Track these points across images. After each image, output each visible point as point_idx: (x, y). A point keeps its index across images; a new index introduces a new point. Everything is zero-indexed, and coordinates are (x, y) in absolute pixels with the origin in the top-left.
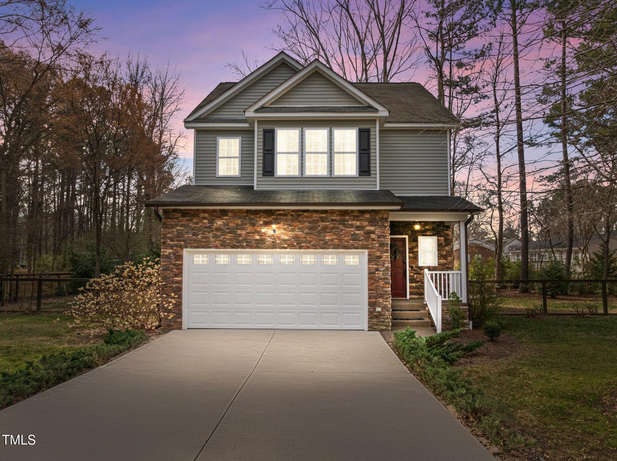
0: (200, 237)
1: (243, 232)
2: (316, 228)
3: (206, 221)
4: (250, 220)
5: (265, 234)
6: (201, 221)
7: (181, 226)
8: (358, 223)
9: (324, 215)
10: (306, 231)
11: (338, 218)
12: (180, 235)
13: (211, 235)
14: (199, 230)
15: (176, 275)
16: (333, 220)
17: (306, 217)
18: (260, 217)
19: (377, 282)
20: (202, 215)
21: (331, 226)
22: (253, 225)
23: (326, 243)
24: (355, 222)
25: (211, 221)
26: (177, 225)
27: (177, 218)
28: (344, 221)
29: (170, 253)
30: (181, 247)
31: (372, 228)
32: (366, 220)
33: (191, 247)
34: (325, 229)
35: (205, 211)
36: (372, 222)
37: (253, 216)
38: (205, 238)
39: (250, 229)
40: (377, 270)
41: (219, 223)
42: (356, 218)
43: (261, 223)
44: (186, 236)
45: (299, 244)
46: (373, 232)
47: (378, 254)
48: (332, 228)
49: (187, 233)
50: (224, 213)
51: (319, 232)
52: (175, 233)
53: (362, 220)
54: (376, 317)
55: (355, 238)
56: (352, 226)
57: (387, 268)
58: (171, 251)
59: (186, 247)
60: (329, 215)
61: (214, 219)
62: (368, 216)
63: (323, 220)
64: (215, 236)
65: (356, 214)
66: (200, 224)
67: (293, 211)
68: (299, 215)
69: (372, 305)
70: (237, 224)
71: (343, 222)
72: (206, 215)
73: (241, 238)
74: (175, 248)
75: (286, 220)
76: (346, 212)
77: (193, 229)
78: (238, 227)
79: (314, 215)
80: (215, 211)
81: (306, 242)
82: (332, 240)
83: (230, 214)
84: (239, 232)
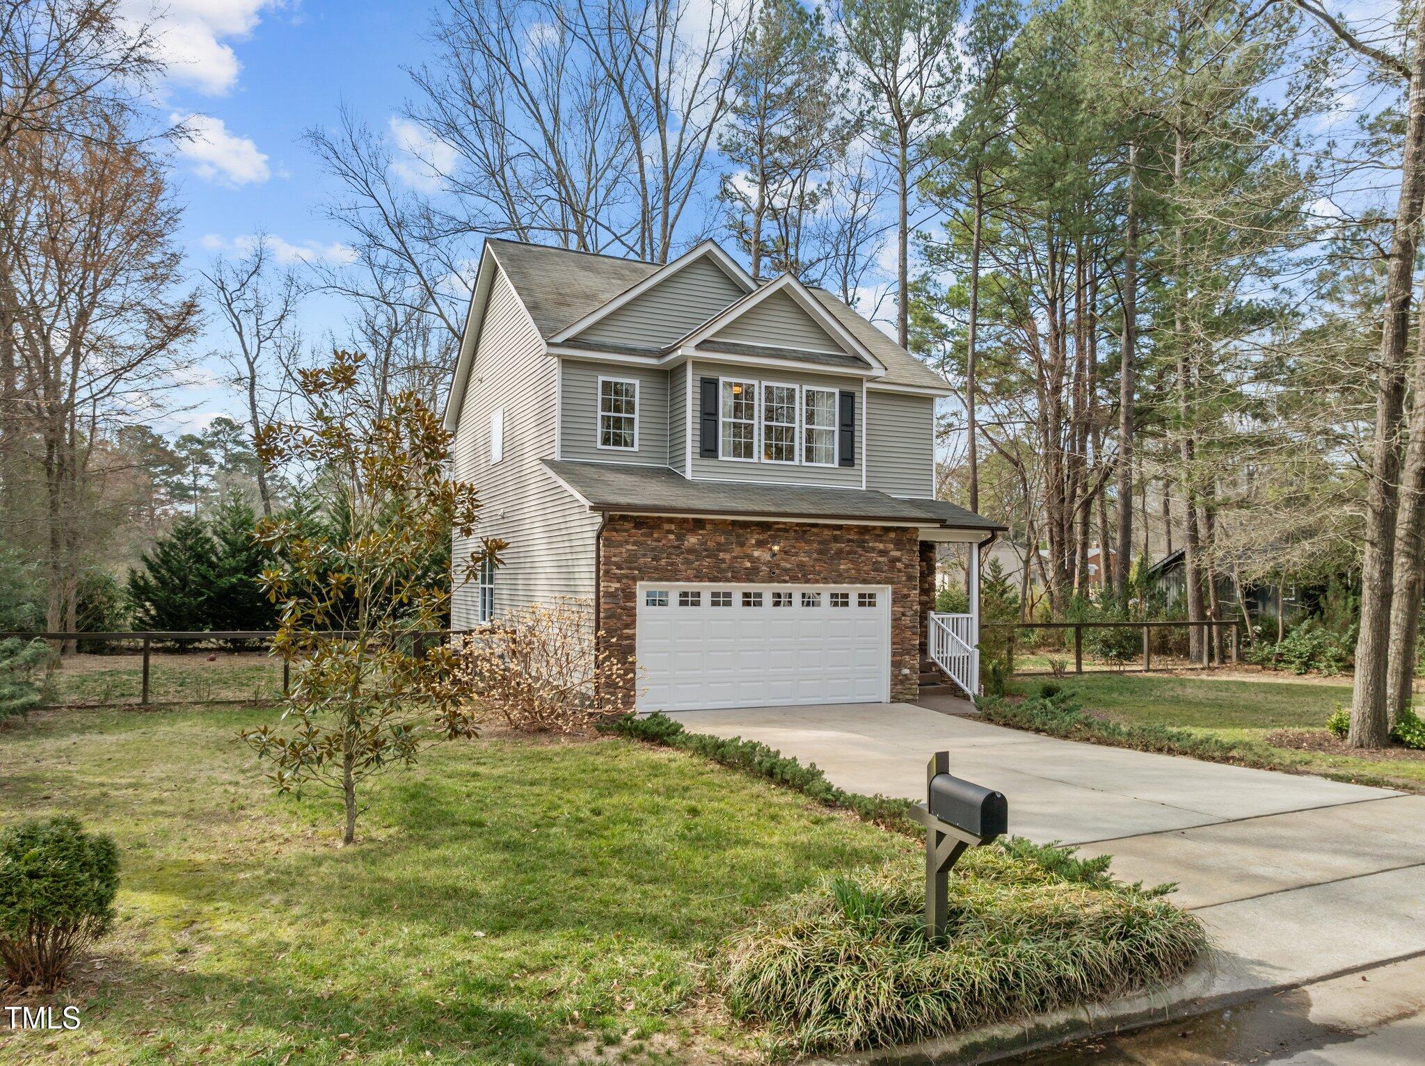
0: (663, 562)
1: (727, 556)
2: (828, 551)
3: (672, 537)
4: (738, 536)
5: (758, 559)
6: (666, 537)
7: (634, 544)
8: (881, 546)
9: (838, 533)
10: (815, 556)
11: (856, 537)
12: (631, 560)
13: (679, 560)
14: (662, 550)
15: (627, 626)
16: (850, 541)
17: (816, 535)
18: (752, 532)
19: (903, 631)
20: (666, 526)
21: (848, 549)
22: (742, 545)
23: (840, 575)
24: (877, 544)
25: (680, 537)
26: (627, 542)
27: (626, 531)
28: (864, 541)
29: (617, 589)
30: (634, 579)
31: (898, 554)
32: (891, 541)
33: (650, 579)
34: (840, 552)
35: (670, 520)
36: (899, 544)
37: (741, 531)
38: (672, 564)
39: (737, 551)
40: (904, 615)
41: (692, 540)
42: (879, 538)
43: (753, 542)
44: (642, 560)
45: (804, 575)
46: (899, 560)
47: (905, 591)
48: (849, 553)
49: (644, 555)
50: (699, 524)
51: (832, 558)
52: (625, 555)
53: (885, 542)
54: (902, 682)
55: (877, 568)
56: (873, 549)
57: (916, 611)
58: (618, 585)
59: (642, 579)
60: (844, 532)
61: (684, 535)
62: (892, 535)
63: (836, 539)
64: (687, 562)
65: (878, 532)
66: (664, 542)
67: (797, 524)
68: (805, 532)
69: (896, 665)
70: (718, 544)
71: (861, 544)
72: (673, 527)
73: (723, 566)
74: (624, 581)
75: (787, 538)
76: (864, 530)
77: (653, 550)
78: (720, 547)
79: (827, 532)
80: (685, 520)
81: (813, 573)
82: (847, 571)
83: (708, 527)
84: (721, 555)
